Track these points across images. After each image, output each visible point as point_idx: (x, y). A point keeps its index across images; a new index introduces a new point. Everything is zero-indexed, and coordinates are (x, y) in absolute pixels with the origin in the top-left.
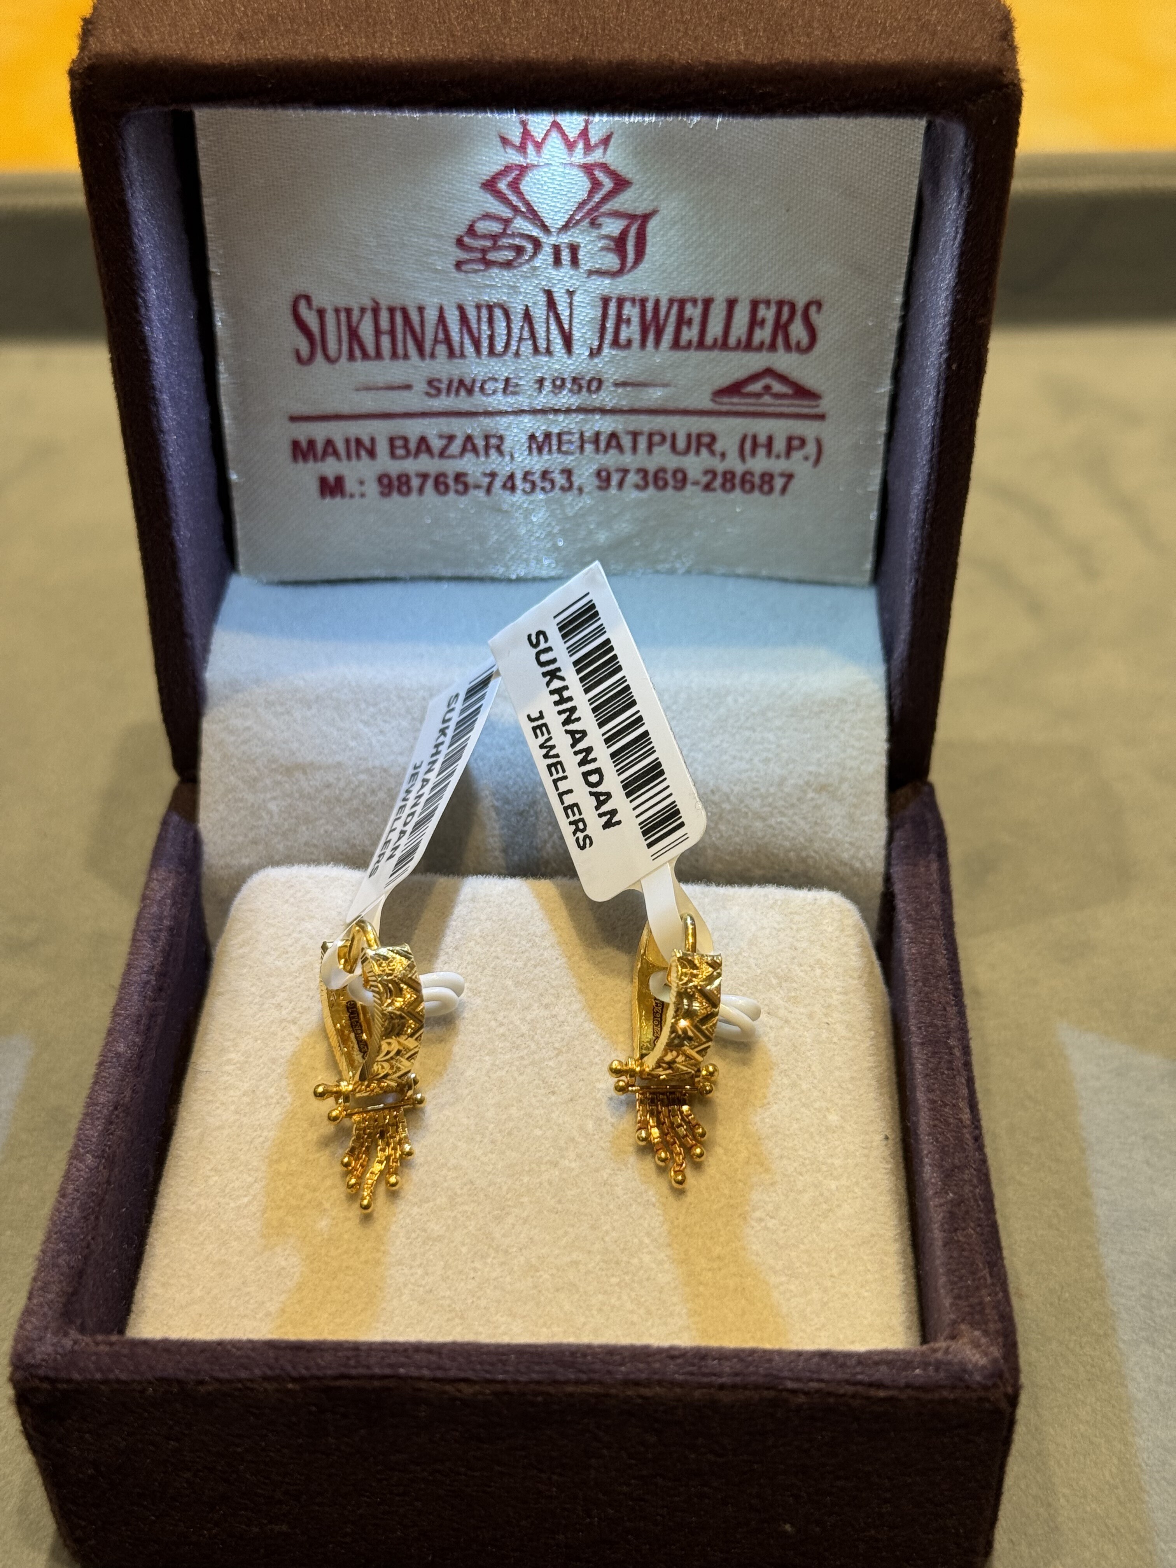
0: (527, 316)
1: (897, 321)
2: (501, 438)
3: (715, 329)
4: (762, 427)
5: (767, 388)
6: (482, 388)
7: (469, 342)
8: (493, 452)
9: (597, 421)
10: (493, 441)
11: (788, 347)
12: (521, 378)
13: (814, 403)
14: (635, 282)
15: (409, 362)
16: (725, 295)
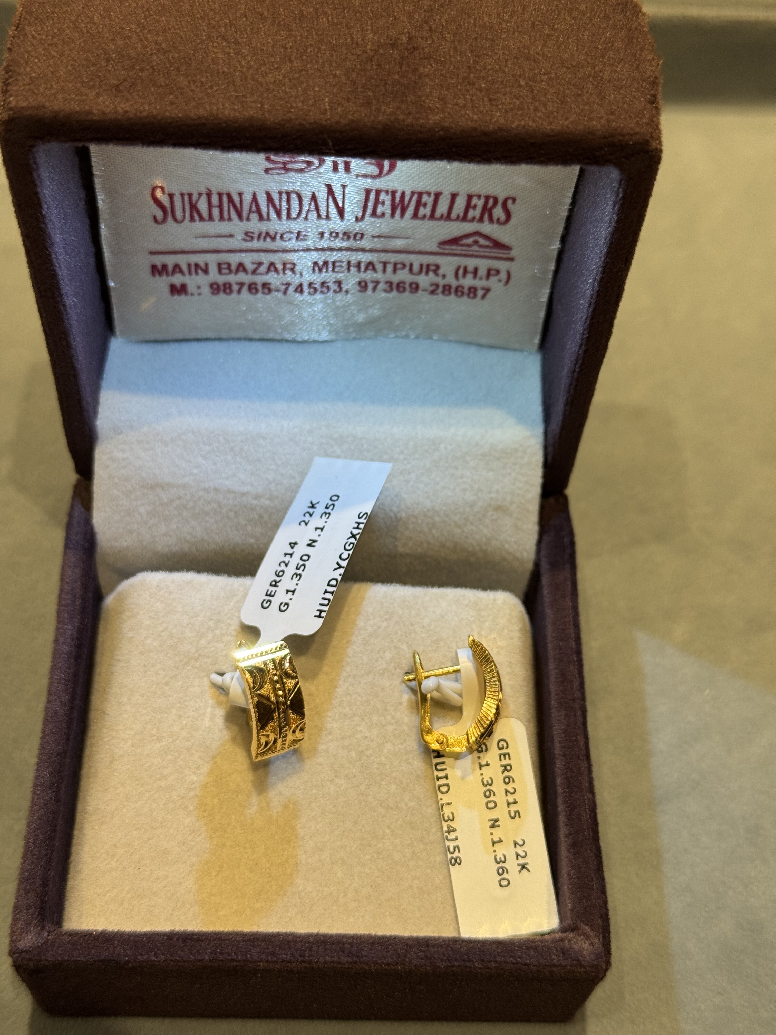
0: (314, 198)
1: (567, 211)
2: (294, 264)
3: (442, 208)
4: (471, 263)
5: (476, 242)
6: (282, 237)
7: (274, 212)
8: (288, 272)
9: (359, 255)
10: (288, 266)
11: (491, 220)
12: (308, 232)
13: (506, 252)
14: (388, 181)
15: (232, 222)
16: (451, 191)
